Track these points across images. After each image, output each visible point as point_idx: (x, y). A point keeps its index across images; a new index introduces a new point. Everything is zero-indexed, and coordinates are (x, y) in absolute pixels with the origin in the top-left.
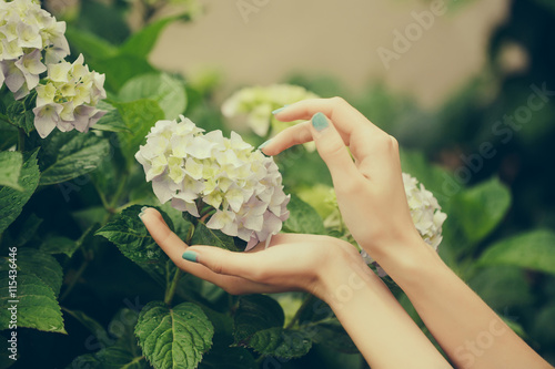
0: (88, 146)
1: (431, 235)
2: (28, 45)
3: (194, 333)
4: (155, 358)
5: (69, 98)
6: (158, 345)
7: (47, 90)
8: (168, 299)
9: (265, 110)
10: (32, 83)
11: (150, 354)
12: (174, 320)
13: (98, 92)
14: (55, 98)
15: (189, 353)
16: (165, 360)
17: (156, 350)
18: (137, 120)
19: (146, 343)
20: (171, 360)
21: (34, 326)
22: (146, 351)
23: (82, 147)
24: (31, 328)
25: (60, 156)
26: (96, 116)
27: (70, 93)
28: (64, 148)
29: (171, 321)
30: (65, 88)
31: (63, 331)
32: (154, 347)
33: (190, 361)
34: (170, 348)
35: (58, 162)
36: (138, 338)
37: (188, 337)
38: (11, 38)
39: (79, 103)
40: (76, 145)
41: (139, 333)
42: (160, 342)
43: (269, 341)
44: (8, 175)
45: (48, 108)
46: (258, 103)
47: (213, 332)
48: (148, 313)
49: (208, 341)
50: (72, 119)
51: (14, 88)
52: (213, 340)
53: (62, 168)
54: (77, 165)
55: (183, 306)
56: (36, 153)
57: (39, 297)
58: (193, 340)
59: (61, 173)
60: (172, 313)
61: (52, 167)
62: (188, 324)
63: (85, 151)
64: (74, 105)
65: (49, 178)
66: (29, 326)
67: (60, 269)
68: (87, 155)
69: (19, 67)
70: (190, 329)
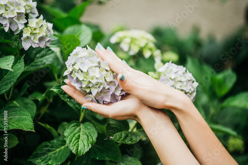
0: (48, 54)
1: (190, 92)
2: (19, 11)
3: (89, 136)
4: (71, 145)
5: (37, 33)
6: (73, 140)
7: (27, 30)
8: (81, 119)
9: (128, 40)
10: (21, 27)
11: (69, 143)
12: (82, 129)
13: (49, 31)
14: (31, 33)
15: (86, 144)
16: (75, 147)
17: (72, 142)
18: (69, 43)
19: (68, 139)
20: (78, 147)
21: (21, 128)
22: (68, 142)
23: (46, 55)
24: (20, 130)
25: (36, 59)
26: (49, 41)
27: (37, 31)
28: (38, 55)
29: (80, 129)
30: (35, 29)
31: (33, 131)
32: (71, 141)
33: (86, 147)
34: (78, 141)
35: (35, 61)
36: (65, 137)
37: (86, 137)
38: (12, 8)
39: (41, 35)
40: (43, 54)
41: (66, 134)
42: (74, 138)
43: (121, 137)
44: (8, 65)
45: (28, 38)
46: (125, 37)
47: (97, 136)
48: (71, 126)
49: (95, 139)
50: (38, 42)
51: (14, 29)
52: (97, 139)
53: (36, 64)
54: (43, 63)
55: (87, 123)
56: (23, 57)
57: (24, 117)
58: (88, 139)
59: (36, 66)
60: (82, 126)
61: (32, 64)
62: (87, 132)
63: (47, 57)
64: (39, 36)
65: (31, 68)
66: (20, 128)
67: (35, 106)
68: (47, 58)
69: (15, 20)
70: (88, 134)
